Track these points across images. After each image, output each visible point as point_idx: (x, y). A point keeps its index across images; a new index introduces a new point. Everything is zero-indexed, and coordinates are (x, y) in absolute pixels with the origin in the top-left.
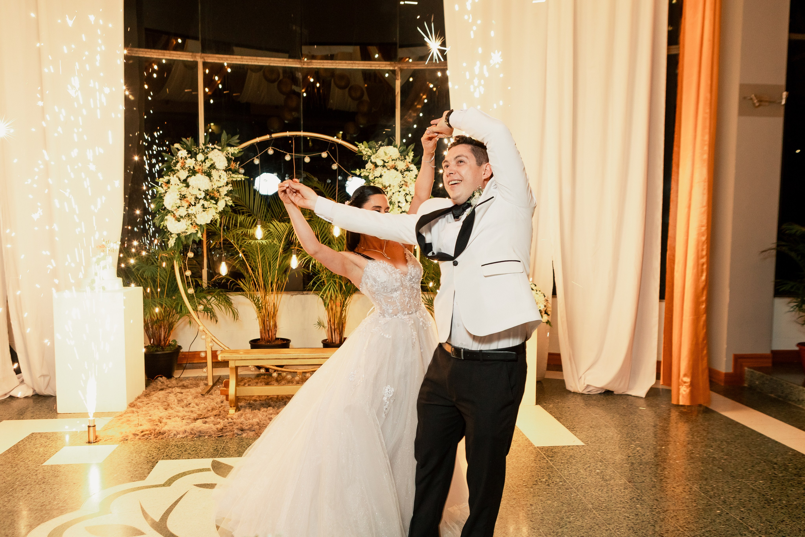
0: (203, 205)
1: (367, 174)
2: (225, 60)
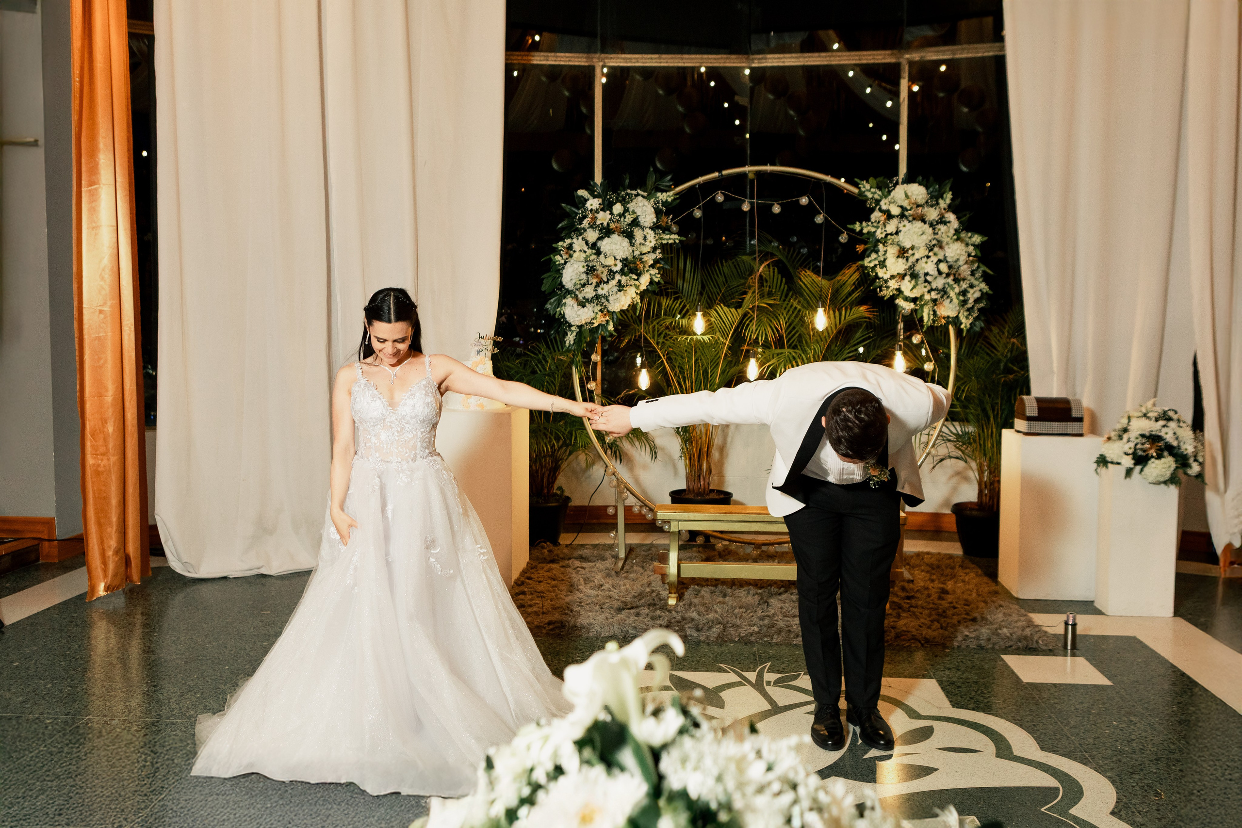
0: (620, 281)
1: (873, 230)
2: (634, 62)
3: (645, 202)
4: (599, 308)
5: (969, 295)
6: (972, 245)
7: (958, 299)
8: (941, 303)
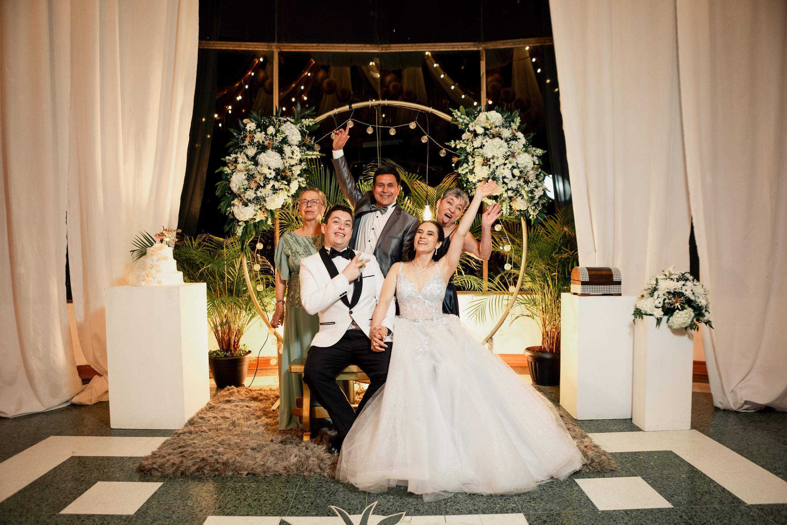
0: (273, 186)
1: (464, 146)
2: (301, 49)
3: (293, 126)
4: (259, 207)
5: (535, 193)
6: (536, 156)
7: (527, 196)
8: (514, 200)
